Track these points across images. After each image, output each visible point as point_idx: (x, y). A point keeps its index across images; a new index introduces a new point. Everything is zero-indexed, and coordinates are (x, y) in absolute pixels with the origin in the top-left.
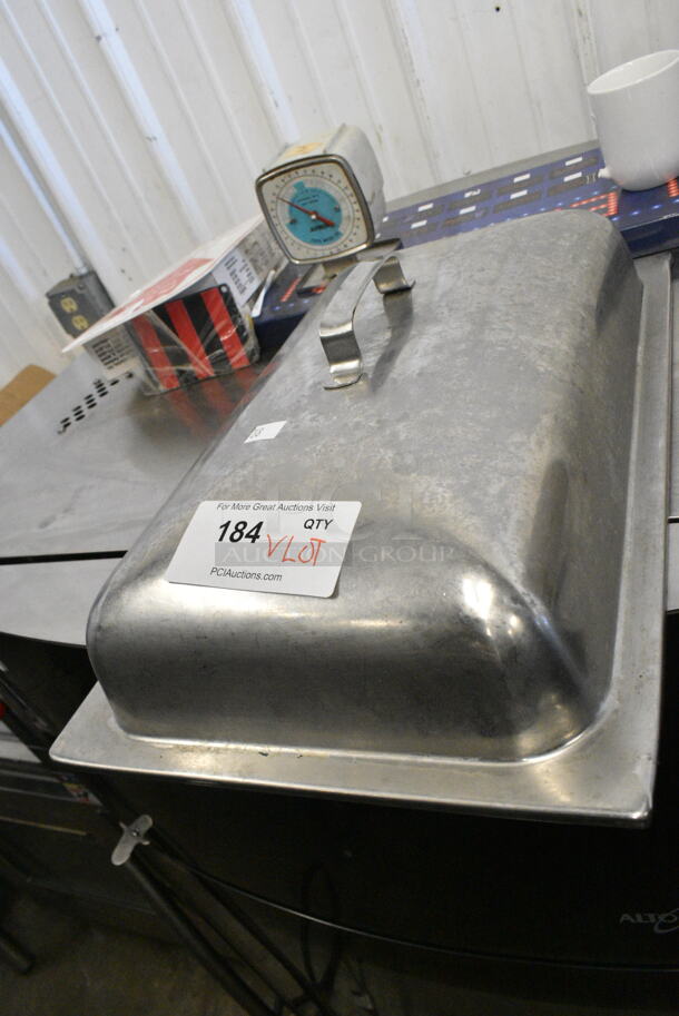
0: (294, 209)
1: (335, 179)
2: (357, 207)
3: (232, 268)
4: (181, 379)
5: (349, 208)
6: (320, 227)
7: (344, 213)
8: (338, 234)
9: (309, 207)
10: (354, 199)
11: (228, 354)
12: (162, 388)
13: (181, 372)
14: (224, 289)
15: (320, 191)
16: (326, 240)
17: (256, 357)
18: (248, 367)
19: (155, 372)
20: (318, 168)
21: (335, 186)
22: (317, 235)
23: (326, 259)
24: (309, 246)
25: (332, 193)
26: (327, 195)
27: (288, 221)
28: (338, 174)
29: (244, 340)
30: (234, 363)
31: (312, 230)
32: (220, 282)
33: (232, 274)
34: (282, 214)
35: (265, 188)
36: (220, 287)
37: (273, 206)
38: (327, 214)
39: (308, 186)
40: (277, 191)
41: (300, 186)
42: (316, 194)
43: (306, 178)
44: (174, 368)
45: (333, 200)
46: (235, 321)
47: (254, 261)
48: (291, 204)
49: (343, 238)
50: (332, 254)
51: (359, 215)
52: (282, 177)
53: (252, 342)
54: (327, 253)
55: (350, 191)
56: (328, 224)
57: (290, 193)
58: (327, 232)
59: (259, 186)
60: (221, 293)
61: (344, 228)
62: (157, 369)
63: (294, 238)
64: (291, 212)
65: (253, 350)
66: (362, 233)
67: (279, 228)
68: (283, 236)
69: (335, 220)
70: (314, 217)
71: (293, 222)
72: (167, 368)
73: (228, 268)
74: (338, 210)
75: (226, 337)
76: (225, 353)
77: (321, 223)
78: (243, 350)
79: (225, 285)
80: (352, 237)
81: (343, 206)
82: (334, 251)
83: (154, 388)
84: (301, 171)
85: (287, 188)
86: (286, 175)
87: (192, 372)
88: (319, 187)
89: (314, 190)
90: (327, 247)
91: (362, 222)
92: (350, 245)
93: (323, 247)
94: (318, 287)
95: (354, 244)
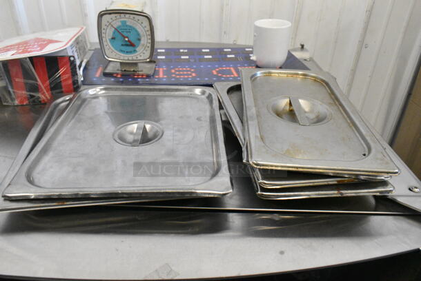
0: (116, 32)
1: (143, 25)
2: (150, 41)
3: (73, 49)
4: (31, 100)
5: (145, 40)
6: (127, 45)
7: (142, 42)
8: (135, 51)
9: (125, 34)
10: (150, 37)
12: (16, 102)
13: (32, 96)
15: (134, 28)
16: (130, 52)
19: (14, 92)
20: (137, 17)
21: (142, 28)
22: (124, 48)
23: (124, 61)
24: (118, 53)
25: (139, 30)
26: (136, 31)
27: (110, 37)
28: (146, 23)
31: (122, 45)
32: (70, 54)
33: (72, 52)
34: (108, 33)
35: (104, 17)
36: (70, 57)
37: (105, 27)
38: (133, 40)
39: (128, 24)
40: (110, 21)
41: (124, 23)
42: (131, 29)
43: (129, 20)
44: (28, 93)
45: (139, 35)
48: (116, 29)
49: (136, 54)
50: (128, 60)
51: (149, 45)
52: (116, 15)
54: (126, 58)
55: (149, 33)
56: (132, 45)
57: (117, 24)
58: (130, 49)
59: (101, 15)
60: (70, 59)
61: (139, 49)
62: (15, 91)
63: (111, 46)
64: (114, 33)
66: (147, 54)
67: (104, 39)
68: (105, 44)
69: (135, 44)
70: (127, 39)
71: (113, 38)
72: (24, 92)
74: (139, 40)
77: (128, 43)
79: (73, 57)
80: (142, 54)
81: (142, 39)
82: (130, 58)
83: (10, 101)
84: (127, 16)
85: (117, 21)
86: (119, 15)
87: (39, 98)
88: (134, 26)
89: (130, 27)
90: (127, 55)
91: (149, 49)
92: (139, 58)
93: (125, 55)
94: (117, 74)
95: (141, 58)
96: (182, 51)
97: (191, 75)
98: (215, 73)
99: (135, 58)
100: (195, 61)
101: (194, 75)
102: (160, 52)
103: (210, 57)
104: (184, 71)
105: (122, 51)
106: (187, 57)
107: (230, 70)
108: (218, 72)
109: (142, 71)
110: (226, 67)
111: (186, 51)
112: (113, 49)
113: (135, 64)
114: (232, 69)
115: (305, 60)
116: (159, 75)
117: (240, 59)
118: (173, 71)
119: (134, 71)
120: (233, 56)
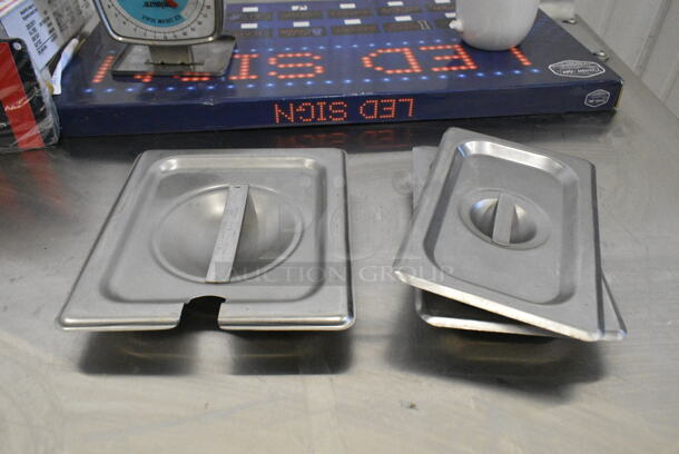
3: (30, 20)
6: (158, 6)
8: (179, 18)
11: (15, 130)
14: (18, 47)
16: (168, 21)
17: (55, 139)
18: (42, 149)
22: (151, 12)
23: (157, 43)
24: (139, 23)
29: (40, 117)
30: (22, 143)
31: (147, 5)
32: (12, 35)
33: (28, 27)
36: (12, 42)
46: (29, 91)
47: (58, 15)
49: (185, 24)
50: (166, 39)
51: (210, 2)
53: (50, 121)
54: (161, 36)
56: (171, 4)
58: (167, 13)
60: (13, 49)
61: (189, 13)
63: (120, 8)
65: (51, 130)
66: (208, 24)
69: (177, 2)
73: (25, 18)
75: (13, 108)
76: (9, 127)
78: (37, 127)
79: (20, 41)
80: (195, 25)
82: (170, 36)
90: (161, 29)
91: (212, 10)
92: (191, 34)
93: (156, 29)
94: (144, 74)
95: (195, 35)
96: (295, 8)
97: (312, 70)
98: (367, 62)
99: (180, 35)
100: (324, 34)
101: (319, 70)
102: (248, 14)
103: (358, 21)
104: (296, 60)
105: (147, 19)
106: (306, 24)
107: (402, 55)
108: (375, 61)
109: (201, 64)
110: (392, 48)
111: (305, 8)
112: (128, 16)
113: (185, 49)
114: (407, 52)
115: (566, 22)
116: (238, 74)
117: (424, 25)
118: (272, 61)
119: (183, 64)
120: (408, 18)
